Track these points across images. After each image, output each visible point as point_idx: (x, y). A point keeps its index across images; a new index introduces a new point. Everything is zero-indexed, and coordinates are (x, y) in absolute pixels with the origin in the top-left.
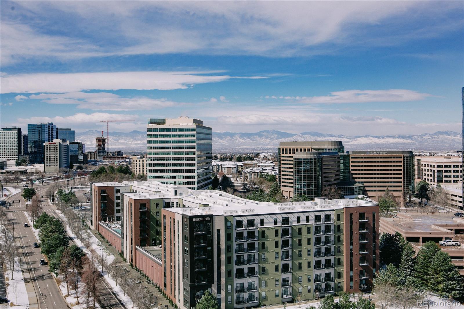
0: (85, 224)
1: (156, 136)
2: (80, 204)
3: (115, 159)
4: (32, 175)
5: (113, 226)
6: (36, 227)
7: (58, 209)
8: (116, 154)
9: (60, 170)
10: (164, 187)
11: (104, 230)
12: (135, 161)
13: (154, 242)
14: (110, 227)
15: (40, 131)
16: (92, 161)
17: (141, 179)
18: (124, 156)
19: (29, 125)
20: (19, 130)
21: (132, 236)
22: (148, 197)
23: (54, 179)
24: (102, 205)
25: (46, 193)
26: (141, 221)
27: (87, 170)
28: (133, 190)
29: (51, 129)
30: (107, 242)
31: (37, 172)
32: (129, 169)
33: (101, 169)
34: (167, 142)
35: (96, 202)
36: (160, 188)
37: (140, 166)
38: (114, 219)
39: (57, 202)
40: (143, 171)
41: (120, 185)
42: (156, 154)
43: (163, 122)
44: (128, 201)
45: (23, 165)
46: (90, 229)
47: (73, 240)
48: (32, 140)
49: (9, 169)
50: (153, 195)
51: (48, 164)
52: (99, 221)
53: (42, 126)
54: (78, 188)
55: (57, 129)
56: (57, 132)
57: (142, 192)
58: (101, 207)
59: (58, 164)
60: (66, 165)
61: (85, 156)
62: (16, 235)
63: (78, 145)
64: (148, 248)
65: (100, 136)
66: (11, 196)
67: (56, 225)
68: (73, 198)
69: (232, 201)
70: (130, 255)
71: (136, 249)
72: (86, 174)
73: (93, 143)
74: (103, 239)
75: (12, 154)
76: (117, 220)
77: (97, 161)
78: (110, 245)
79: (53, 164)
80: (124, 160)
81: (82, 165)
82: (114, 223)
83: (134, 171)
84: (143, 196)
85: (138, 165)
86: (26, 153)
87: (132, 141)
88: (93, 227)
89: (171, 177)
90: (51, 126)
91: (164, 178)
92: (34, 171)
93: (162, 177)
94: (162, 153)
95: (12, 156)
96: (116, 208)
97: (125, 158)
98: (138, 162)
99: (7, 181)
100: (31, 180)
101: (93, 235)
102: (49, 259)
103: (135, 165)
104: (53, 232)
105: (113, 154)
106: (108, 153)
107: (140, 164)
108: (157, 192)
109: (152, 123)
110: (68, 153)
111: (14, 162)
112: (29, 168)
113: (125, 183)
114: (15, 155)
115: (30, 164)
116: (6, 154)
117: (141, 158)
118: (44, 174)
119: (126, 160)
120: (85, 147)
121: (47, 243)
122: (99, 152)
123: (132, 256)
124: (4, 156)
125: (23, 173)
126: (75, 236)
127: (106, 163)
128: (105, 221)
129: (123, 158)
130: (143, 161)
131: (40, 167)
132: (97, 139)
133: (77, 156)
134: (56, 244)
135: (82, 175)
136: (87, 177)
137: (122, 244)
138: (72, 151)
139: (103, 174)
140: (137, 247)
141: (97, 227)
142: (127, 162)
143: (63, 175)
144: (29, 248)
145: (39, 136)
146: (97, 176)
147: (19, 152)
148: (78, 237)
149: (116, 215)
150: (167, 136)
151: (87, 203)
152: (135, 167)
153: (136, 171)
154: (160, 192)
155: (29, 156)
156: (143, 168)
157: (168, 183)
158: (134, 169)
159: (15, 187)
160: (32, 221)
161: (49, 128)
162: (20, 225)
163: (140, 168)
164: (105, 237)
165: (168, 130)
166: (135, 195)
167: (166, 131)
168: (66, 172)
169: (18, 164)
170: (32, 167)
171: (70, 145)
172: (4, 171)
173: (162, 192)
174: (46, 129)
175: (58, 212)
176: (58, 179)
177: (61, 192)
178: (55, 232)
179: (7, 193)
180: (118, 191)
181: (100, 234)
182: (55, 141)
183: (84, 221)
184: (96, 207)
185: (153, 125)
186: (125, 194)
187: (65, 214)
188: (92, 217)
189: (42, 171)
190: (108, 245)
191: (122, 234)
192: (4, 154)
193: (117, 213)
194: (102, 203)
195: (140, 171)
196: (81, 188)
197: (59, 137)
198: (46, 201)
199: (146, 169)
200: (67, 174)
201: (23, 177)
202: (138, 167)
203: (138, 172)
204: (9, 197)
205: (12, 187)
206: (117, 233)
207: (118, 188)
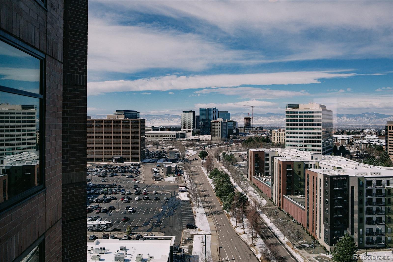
0: (243, 177)
1: (292, 117)
2: (238, 163)
3: (257, 132)
4: (203, 142)
5: (264, 179)
6: (210, 177)
7: (223, 166)
8: (258, 128)
9: (221, 139)
10: (301, 153)
11: (257, 182)
12: (274, 134)
13: (296, 192)
14: (262, 180)
15: (208, 113)
16: (242, 133)
17: (279, 146)
18: (264, 130)
19: (200, 109)
20: (194, 112)
21: (280, 188)
22: (292, 160)
23: (218, 145)
24: (256, 164)
25: (215, 154)
26: (287, 177)
27: (240, 140)
28: (278, 154)
29: (214, 112)
30: (260, 190)
31: (207, 140)
32: (269, 139)
33: (249, 139)
34: (300, 121)
35: (251, 162)
36: (299, 153)
37: (277, 137)
38: (264, 174)
39: (222, 161)
40: (279, 141)
41: (268, 150)
42: (292, 129)
43: (297, 107)
44: (277, 162)
45: (197, 135)
46: (247, 181)
47: (236, 188)
48: (202, 119)
49: (188, 138)
50: (295, 159)
51: (214, 135)
52: (253, 175)
53: (208, 110)
54: (235, 152)
55: (219, 112)
56: (218, 114)
57: (286, 157)
58: (255, 166)
59: (220, 135)
60: (225, 136)
61: (237, 130)
62: (197, 182)
63: (232, 122)
64: (293, 197)
65: (247, 116)
66: (191, 155)
67: (225, 177)
68: (233, 158)
69: (358, 165)
70: (279, 201)
71: (283, 197)
72: (240, 142)
73: (240, 121)
74: (257, 188)
75: (189, 128)
76: (266, 175)
77: (245, 134)
78: (262, 192)
79: (217, 135)
80: (264, 133)
81: (235, 136)
82: (265, 178)
83: (273, 141)
84: (288, 159)
85: (276, 137)
86: (198, 127)
87: (268, 120)
88: (248, 179)
89: (302, 146)
90: (214, 109)
91: (298, 146)
92: (204, 139)
93: (296, 146)
94: (296, 129)
95: (189, 130)
96: (266, 167)
97: (265, 131)
98: (276, 135)
99: (188, 146)
100: (203, 145)
101: (249, 185)
102: (221, 200)
103: (274, 136)
104: (224, 182)
105: (256, 129)
106: (252, 128)
107: (277, 136)
108: (297, 157)
109: (289, 107)
110: (227, 128)
111: (191, 133)
112: (201, 137)
113: (271, 149)
114: (191, 129)
115: (201, 135)
116: (185, 128)
117: (278, 132)
118: (211, 141)
119: (266, 133)
120: (237, 124)
121: (220, 189)
122: (246, 127)
123: (280, 201)
124: (184, 130)
125: (198, 140)
126: (237, 185)
127: (251, 135)
128: (258, 176)
129: (263, 132)
130: (279, 134)
131: (208, 137)
132: (245, 119)
133: (232, 130)
134: (226, 190)
135: (237, 142)
136: (240, 145)
137: (272, 192)
138: (229, 126)
139: (251, 143)
140: (284, 195)
141: (252, 179)
142: (266, 134)
143: (224, 143)
144: (206, 192)
145: (207, 116)
146: (247, 144)
147: (194, 127)
148: (239, 186)
149: (265, 171)
150: (300, 116)
151: (242, 162)
152: (274, 138)
153: (275, 141)
154: (300, 156)
155: (200, 130)
156: (280, 139)
157: (301, 150)
158: (273, 139)
159: (193, 150)
160: (207, 173)
161: (213, 111)
162: (199, 175)
163: (277, 139)
164: (258, 187)
165: (301, 112)
166: (282, 159)
167: (299, 113)
168: (225, 141)
169: (194, 135)
170: (203, 137)
171: (228, 122)
172: (185, 139)
173: (301, 156)
174: (211, 111)
175: (223, 167)
176: (220, 145)
177: (224, 154)
178: (225, 182)
179: (189, 154)
180: (267, 155)
181: (254, 184)
182: (218, 119)
183: (242, 174)
184: (251, 166)
185: (290, 109)
186: (275, 157)
187: (228, 169)
188: (248, 172)
189: (209, 140)
190: (261, 193)
191: (272, 185)
192: (184, 128)
193: (266, 170)
194: (256, 163)
195: (277, 141)
196: (237, 152)
197: (220, 117)
198: (215, 160)
199: (284, 139)
200: (226, 142)
201: (197, 143)
202: (276, 138)
203: (276, 142)
204: (190, 156)
205: (191, 149)
206: (268, 184)
207: (267, 153)
